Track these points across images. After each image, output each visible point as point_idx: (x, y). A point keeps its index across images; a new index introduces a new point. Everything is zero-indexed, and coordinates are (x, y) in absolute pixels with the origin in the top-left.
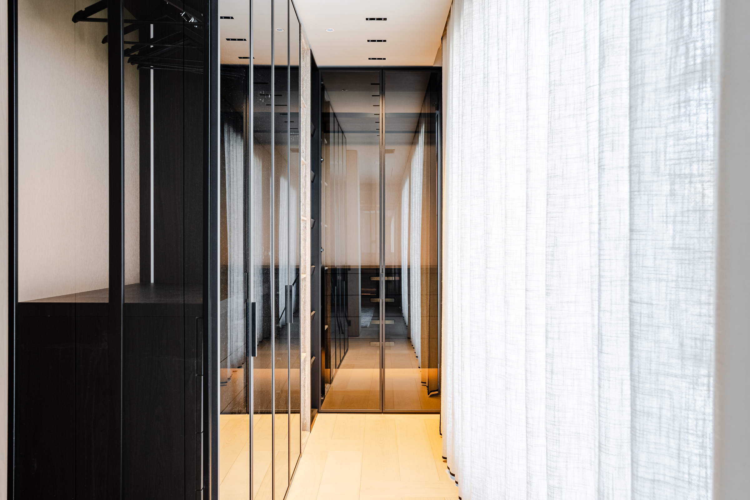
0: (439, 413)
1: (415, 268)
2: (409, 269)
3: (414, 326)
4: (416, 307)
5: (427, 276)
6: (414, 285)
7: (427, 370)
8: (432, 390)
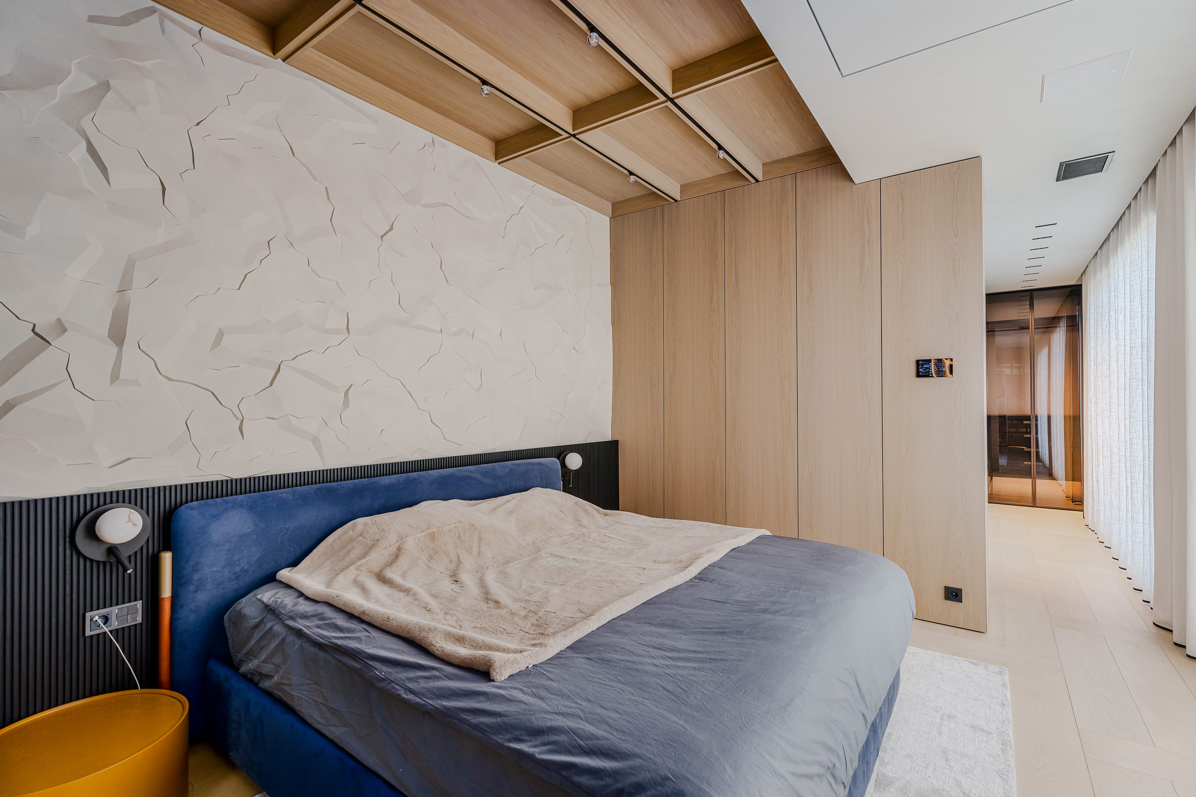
0: (1083, 511)
1: (1056, 418)
2: (1049, 418)
3: (1056, 463)
4: (1059, 446)
5: (1070, 422)
6: (1055, 432)
7: (1071, 482)
8: (1076, 500)
